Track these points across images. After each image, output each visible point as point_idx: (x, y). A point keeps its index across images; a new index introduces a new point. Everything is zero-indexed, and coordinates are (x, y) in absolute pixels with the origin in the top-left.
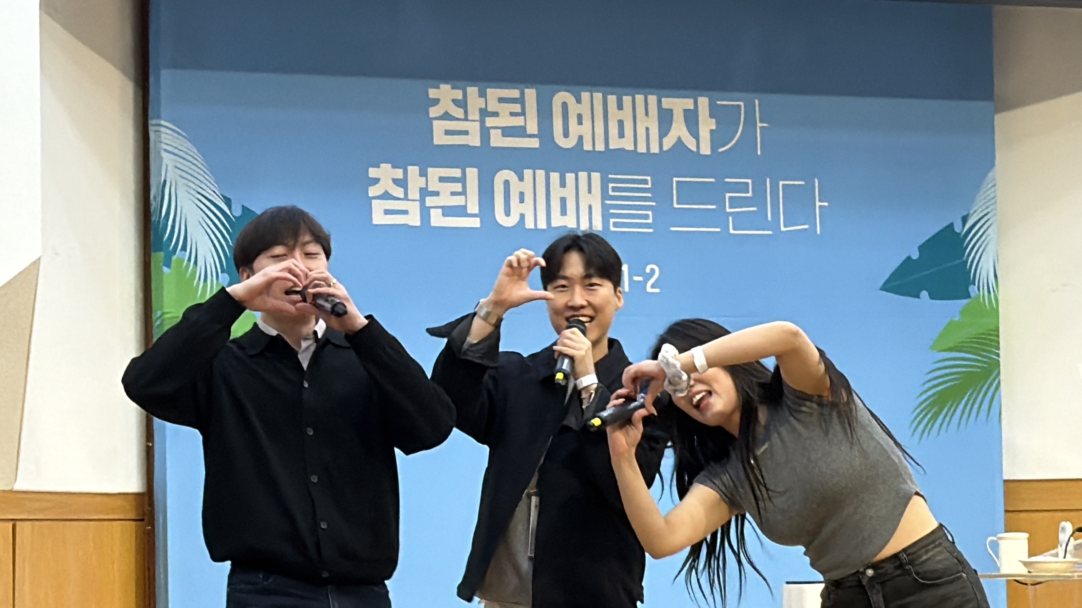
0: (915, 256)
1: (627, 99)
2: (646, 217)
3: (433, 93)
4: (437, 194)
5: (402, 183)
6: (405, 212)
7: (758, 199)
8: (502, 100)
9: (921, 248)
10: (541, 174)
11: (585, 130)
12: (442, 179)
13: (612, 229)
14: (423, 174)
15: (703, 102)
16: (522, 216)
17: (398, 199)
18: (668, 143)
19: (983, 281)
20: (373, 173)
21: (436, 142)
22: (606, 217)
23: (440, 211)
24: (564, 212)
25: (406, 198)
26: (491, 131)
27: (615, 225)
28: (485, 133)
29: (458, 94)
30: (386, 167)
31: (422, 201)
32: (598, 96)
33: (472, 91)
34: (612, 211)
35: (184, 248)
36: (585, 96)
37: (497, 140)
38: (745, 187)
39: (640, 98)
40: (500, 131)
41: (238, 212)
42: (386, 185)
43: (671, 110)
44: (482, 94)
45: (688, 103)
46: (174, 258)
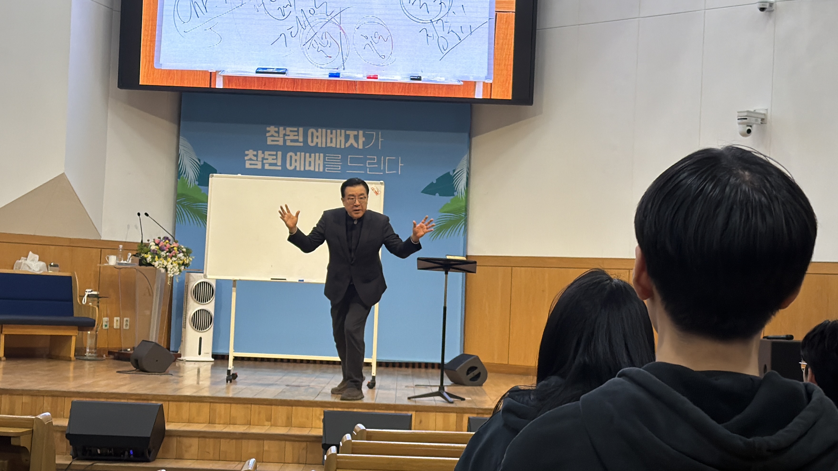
0: (435, 182)
1: (334, 131)
2: (339, 168)
3: (268, 129)
4: (267, 159)
5: (256, 156)
6: (257, 165)
7: (379, 163)
8: (291, 131)
9: (437, 180)
10: (303, 154)
11: (319, 141)
12: (269, 155)
13: (326, 171)
14: (263, 153)
15: (361, 132)
16: (296, 167)
17: (254, 160)
18: (347, 145)
19: (460, 191)
20: (247, 152)
21: (268, 143)
22: (324, 167)
23: (268, 165)
24: (310, 165)
25: (257, 160)
26: (287, 141)
27: (327, 170)
28: (285, 141)
29: (276, 129)
30: (251, 151)
31: (262, 161)
32: (324, 130)
33: (281, 128)
34: (326, 166)
35: (185, 173)
36: (320, 130)
37: (288, 143)
38: (374, 159)
39: (339, 131)
40: (289, 141)
41: (202, 163)
42: (251, 156)
43: (349, 135)
44: (285, 129)
45: (356, 133)
46: (181, 176)
